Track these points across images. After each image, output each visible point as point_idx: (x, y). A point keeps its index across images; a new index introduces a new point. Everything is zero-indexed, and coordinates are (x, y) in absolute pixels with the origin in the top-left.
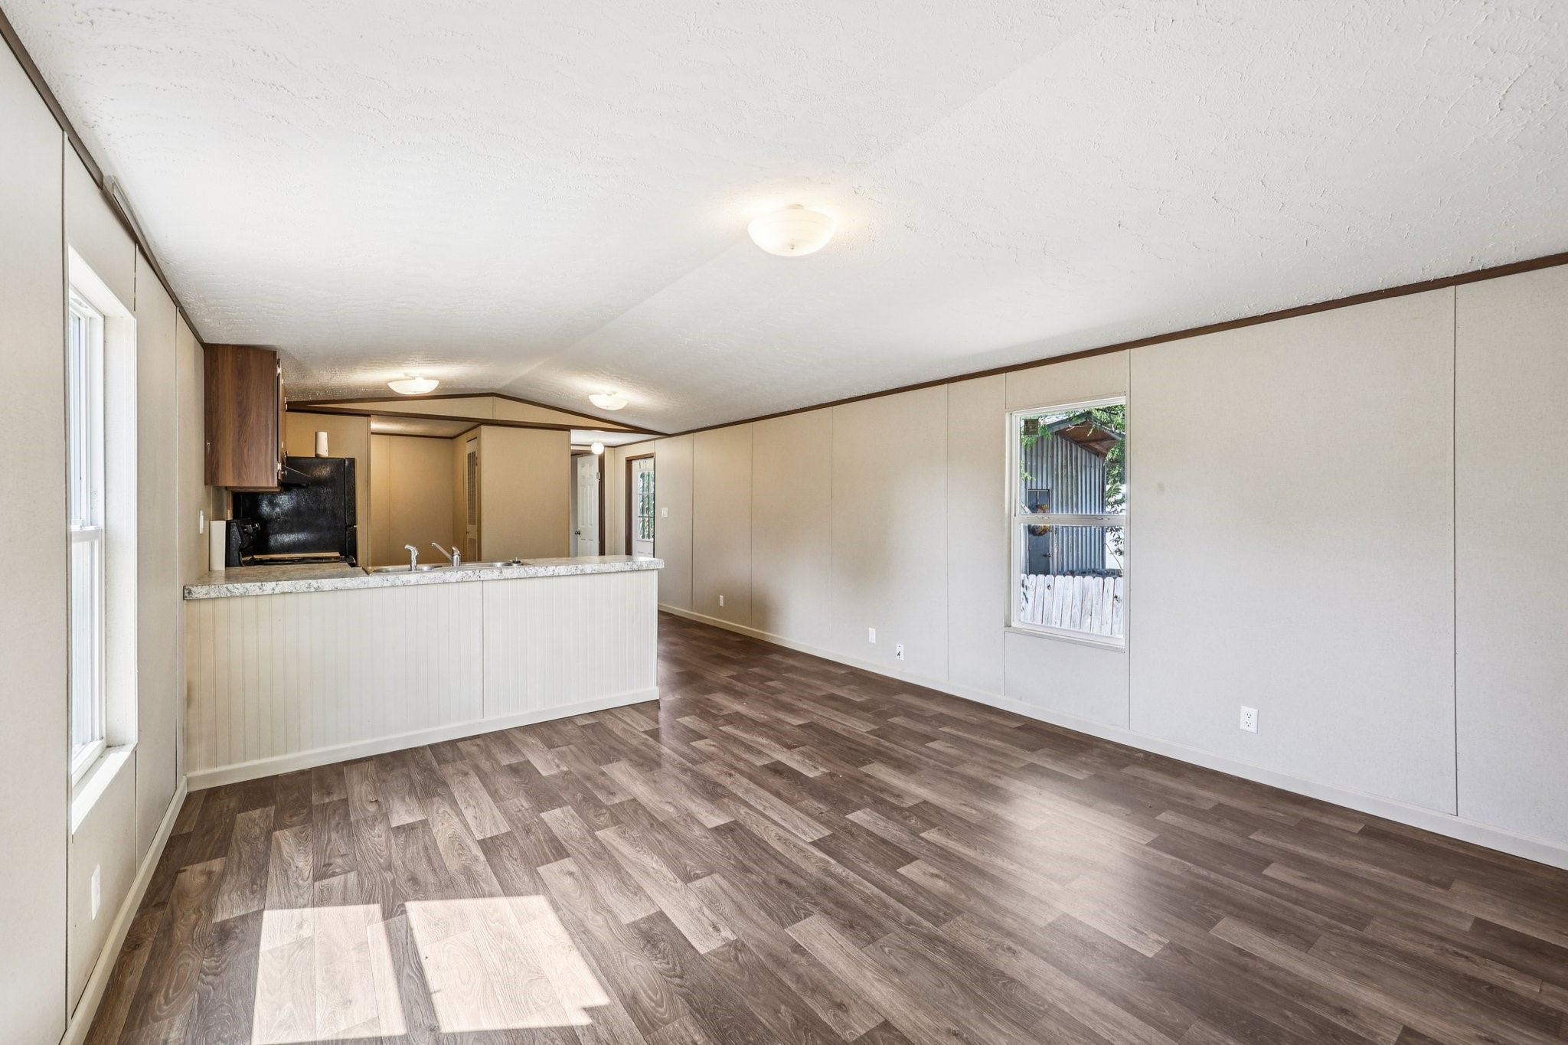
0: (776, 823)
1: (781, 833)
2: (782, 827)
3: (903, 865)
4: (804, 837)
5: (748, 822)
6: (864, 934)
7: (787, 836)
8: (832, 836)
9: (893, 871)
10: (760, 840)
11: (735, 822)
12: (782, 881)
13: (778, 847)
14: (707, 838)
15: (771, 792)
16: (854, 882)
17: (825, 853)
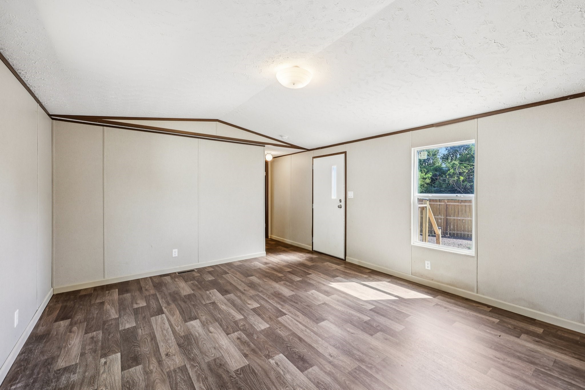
0: (300, 323)
1: (297, 319)
2: (297, 321)
3: (257, 307)
4: (289, 317)
5: (311, 323)
6: (276, 293)
7: (295, 317)
8: (277, 317)
9: (262, 306)
10: (306, 316)
11: (317, 323)
12: (297, 303)
13: (298, 313)
14: (325, 316)
15: (304, 341)
16: (275, 303)
17: (282, 311)
